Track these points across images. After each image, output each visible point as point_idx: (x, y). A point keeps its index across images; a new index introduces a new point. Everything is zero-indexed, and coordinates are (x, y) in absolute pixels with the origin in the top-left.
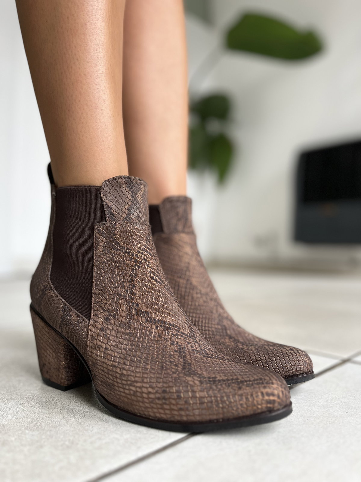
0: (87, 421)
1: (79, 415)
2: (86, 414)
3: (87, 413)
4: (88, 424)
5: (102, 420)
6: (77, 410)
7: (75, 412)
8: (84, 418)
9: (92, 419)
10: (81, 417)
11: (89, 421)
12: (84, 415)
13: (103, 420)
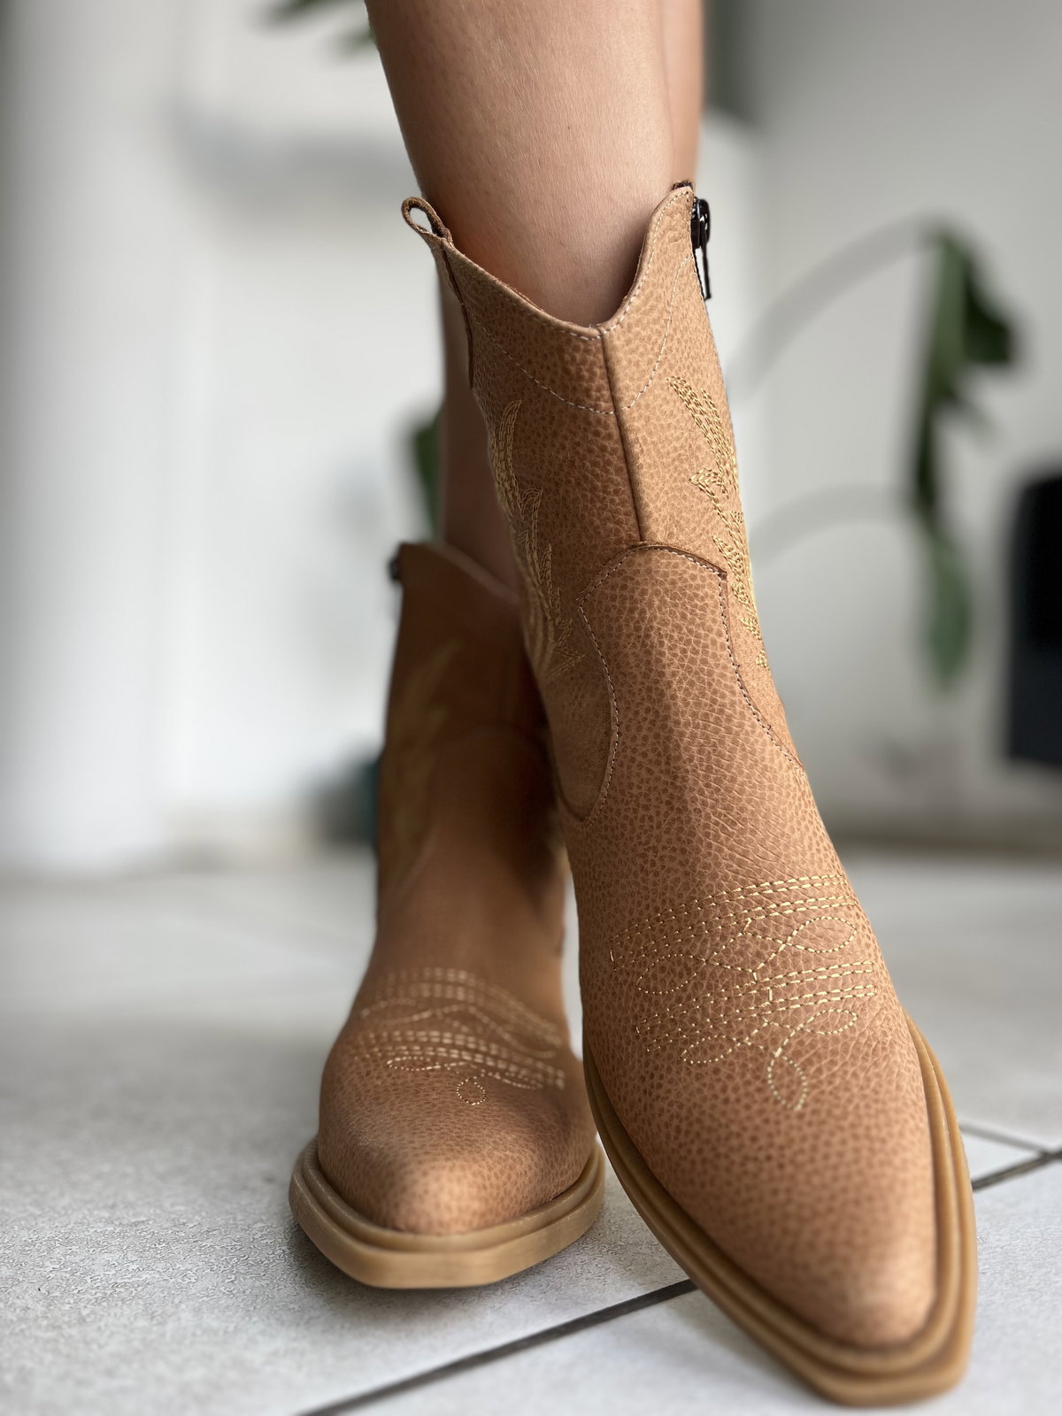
0: (106, 1314)
1: (96, 1293)
2: (118, 1290)
3: (122, 1290)
4: (102, 1324)
5: (153, 1313)
6: (99, 1275)
7: (89, 1281)
8: (105, 1304)
9: (125, 1307)
10: (97, 1299)
11: (112, 1314)
12: (109, 1292)
13: (156, 1314)
